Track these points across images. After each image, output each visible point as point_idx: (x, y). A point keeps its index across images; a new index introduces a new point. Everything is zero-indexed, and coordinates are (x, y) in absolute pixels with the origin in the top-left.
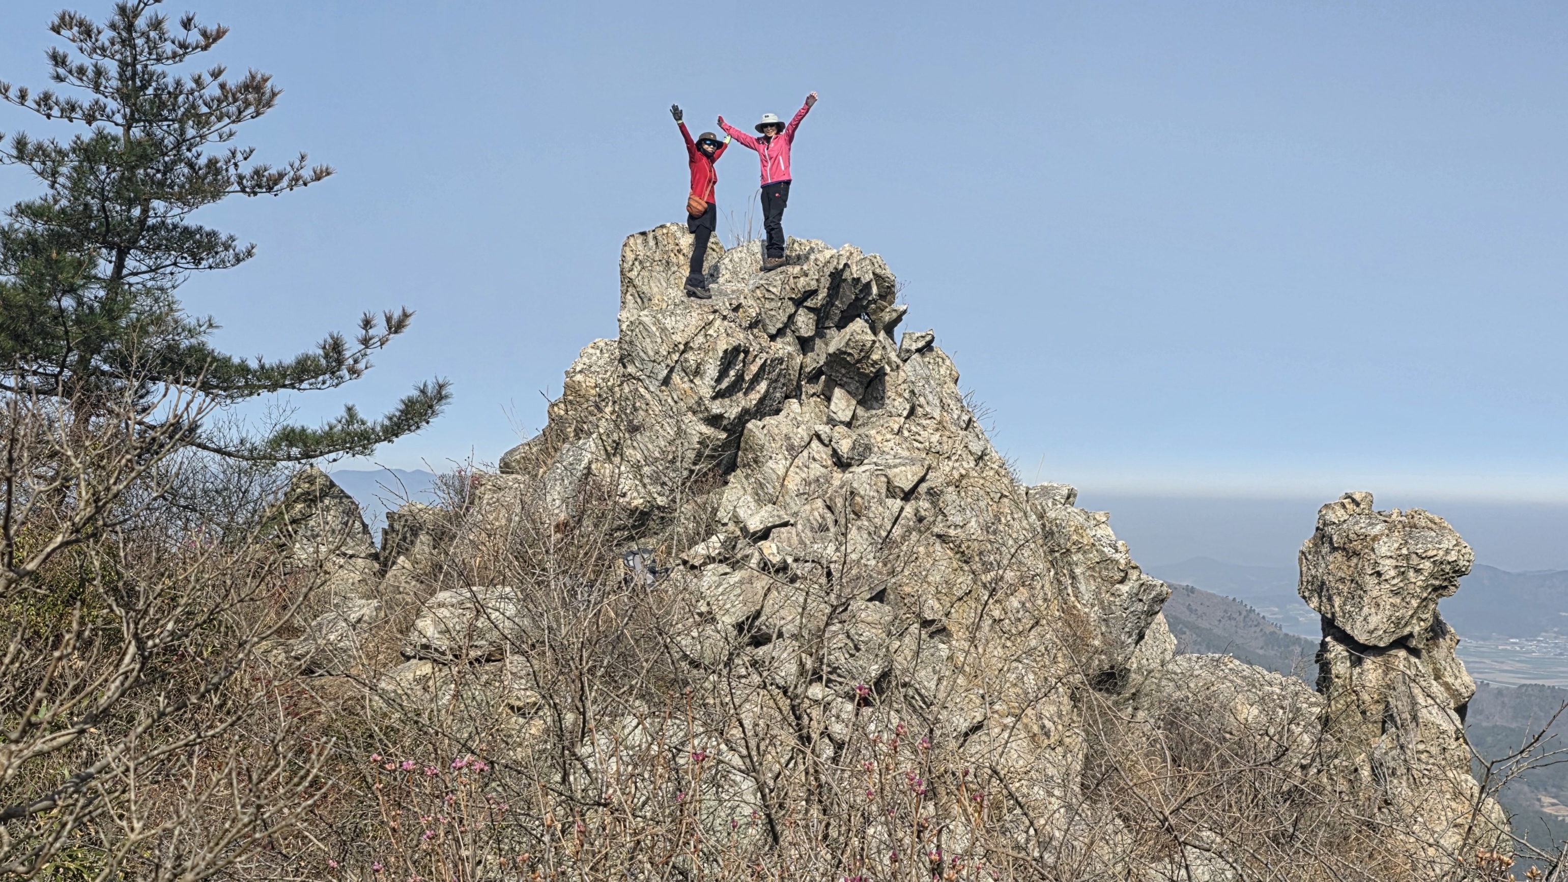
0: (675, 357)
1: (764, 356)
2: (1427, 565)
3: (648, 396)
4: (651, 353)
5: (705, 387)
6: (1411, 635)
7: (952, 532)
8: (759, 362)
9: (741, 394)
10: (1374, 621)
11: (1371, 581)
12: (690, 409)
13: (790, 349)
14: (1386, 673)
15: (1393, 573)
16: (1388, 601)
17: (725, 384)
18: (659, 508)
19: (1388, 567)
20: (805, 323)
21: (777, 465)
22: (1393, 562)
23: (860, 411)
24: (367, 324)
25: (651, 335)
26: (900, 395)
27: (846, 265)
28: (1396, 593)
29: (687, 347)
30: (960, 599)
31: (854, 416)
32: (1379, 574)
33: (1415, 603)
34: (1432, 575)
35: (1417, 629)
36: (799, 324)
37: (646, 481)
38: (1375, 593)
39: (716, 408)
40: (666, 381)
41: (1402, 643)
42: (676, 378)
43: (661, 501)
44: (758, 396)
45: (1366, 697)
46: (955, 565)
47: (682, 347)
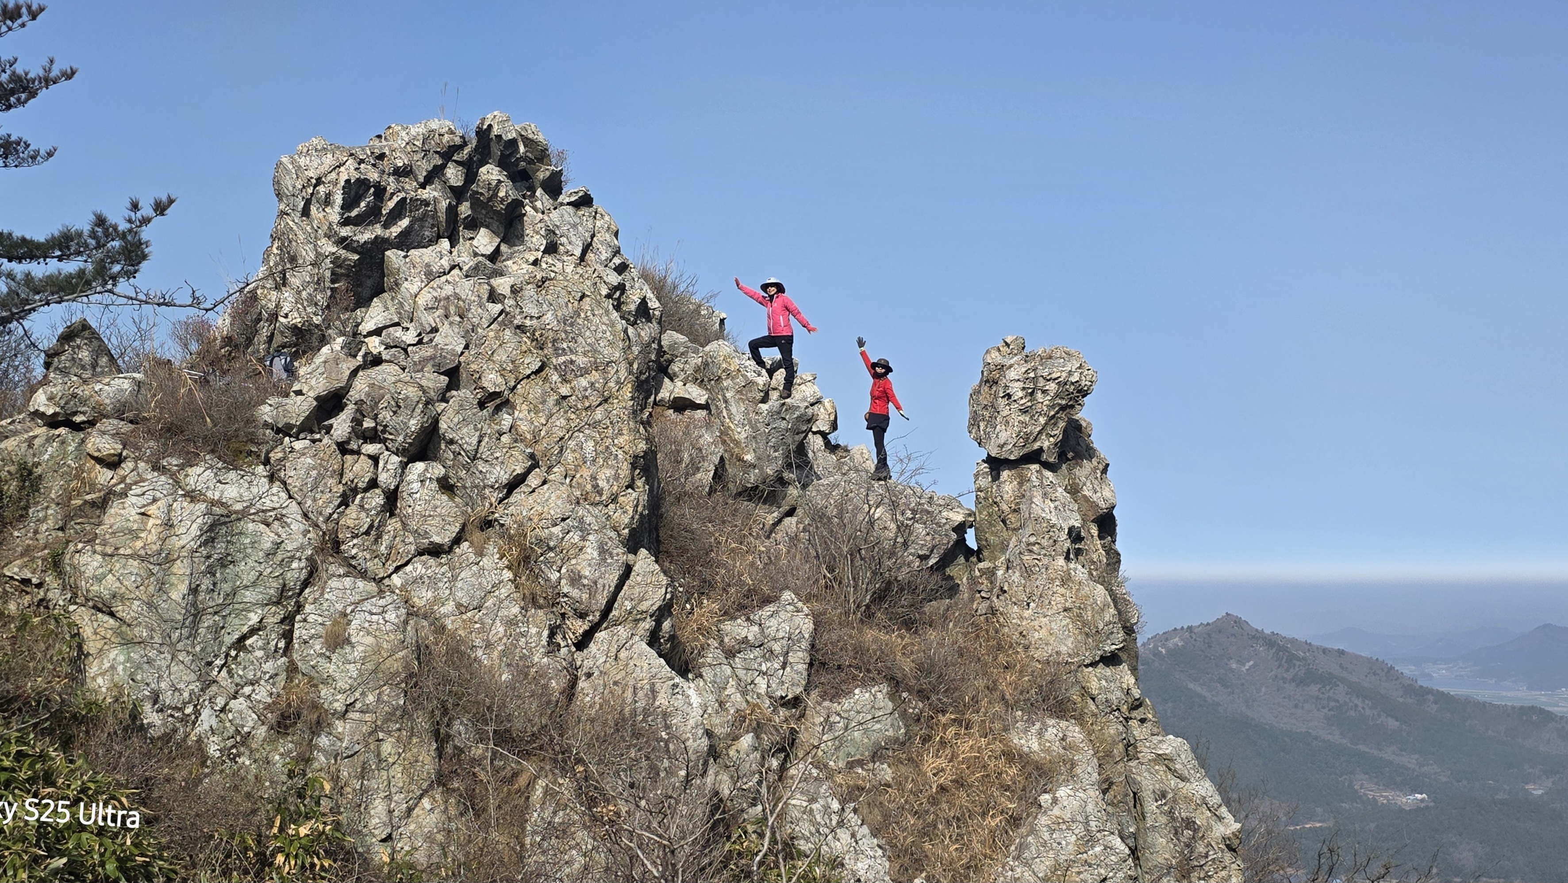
0: (310, 190)
1: (402, 195)
2: (1052, 387)
3: (295, 228)
4: (291, 189)
5: (334, 214)
6: (1041, 450)
7: (528, 322)
8: (396, 199)
9: (378, 225)
10: (1004, 436)
11: (1002, 402)
12: (326, 235)
13: (436, 194)
14: (1021, 484)
15: (1020, 394)
16: (1017, 418)
17: (354, 213)
18: (317, 326)
19: (1017, 391)
20: (454, 175)
21: (411, 286)
22: (1021, 384)
23: (504, 248)
24: (135, 207)
25: (288, 172)
26: (537, 233)
27: (490, 126)
28: (1024, 411)
29: (319, 181)
30: (528, 377)
31: (497, 251)
32: (1009, 396)
33: (1042, 420)
34: (1057, 395)
35: (1046, 445)
36: (448, 175)
37: (305, 303)
38: (1006, 412)
39: (345, 232)
40: (306, 212)
41: (1034, 457)
42: (313, 210)
43: (317, 320)
44: (399, 230)
45: (1005, 507)
46: (524, 348)
47: (314, 181)
